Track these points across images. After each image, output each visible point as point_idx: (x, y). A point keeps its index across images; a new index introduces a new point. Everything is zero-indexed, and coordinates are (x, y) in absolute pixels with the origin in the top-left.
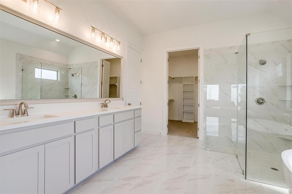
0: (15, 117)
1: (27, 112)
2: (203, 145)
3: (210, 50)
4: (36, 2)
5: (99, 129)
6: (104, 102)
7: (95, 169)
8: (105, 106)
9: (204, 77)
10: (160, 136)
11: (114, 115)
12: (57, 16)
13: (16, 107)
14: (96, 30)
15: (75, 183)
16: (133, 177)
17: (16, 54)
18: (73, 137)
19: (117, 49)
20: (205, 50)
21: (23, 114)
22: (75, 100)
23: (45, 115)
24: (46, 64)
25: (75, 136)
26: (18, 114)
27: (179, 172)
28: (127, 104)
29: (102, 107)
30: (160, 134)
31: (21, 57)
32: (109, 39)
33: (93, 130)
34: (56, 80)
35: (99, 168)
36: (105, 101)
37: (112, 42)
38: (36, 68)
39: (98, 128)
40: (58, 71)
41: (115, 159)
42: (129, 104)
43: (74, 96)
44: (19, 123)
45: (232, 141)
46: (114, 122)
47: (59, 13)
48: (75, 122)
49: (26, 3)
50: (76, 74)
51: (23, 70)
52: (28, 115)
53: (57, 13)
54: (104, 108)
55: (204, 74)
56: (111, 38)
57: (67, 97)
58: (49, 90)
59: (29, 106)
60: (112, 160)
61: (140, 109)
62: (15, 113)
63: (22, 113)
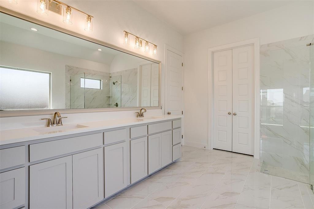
0: (50, 126)
1: (61, 121)
2: (258, 165)
3: (268, 45)
4: (68, 13)
5: (130, 141)
6: (139, 111)
7: (126, 184)
8: (141, 115)
9: (260, 80)
10: (205, 150)
11: (148, 126)
12: (89, 24)
13: (51, 117)
14: (129, 35)
15: (105, 198)
16: (167, 198)
17: (66, 66)
18: (102, 149)
19: (154, 53)
20: (261, 46)
21: (58, 123)
22: (116, 109)
23: (78, 125)
24: (90, 74)
25: (104, 147)
26: (53, 124)
27: (223, 198)
28: (166, 113)
29: (137, 117)
30: (205, 147)
31: (69, 69)
32: (144, 42)
33: (123, 141)
34: (99, 88)
35: (131, 183)
36: (141, 110)
37: (147, 46)
38: (81, 78)
39: (130, 139)
40: (100, 80)
41: (150, 173)
42: (169, 113)
43: (115, 104)
44: (54, 132)
45: (303, 164)
46: (148, 134)
47: (90, 21)
48: (104, 133)
49: (60, 16)
50: (117, 82)
51: (71, 80)
52: (62, 125)
53: (89, 22)
54: (139, 118)
55: (260, 75)
56: (147, 41)
57: (109, 106)
58: (93, 99)
59: (62, 116)
60: (146, 175)
61: (180, 119)
62: (50, 123)
63: (56, 122)
